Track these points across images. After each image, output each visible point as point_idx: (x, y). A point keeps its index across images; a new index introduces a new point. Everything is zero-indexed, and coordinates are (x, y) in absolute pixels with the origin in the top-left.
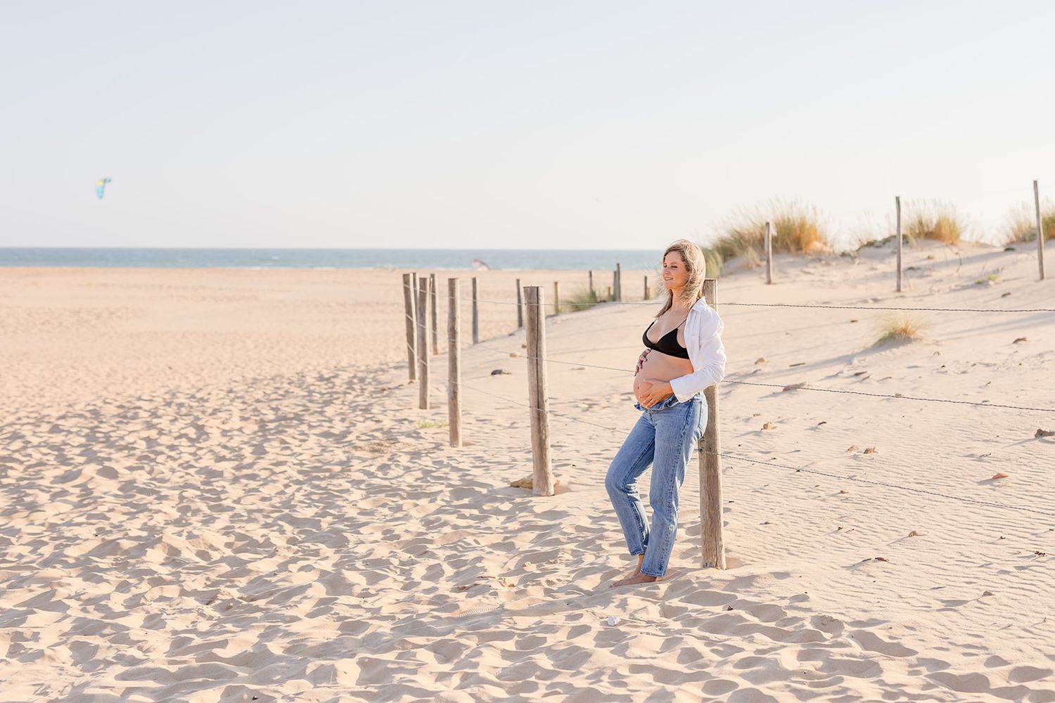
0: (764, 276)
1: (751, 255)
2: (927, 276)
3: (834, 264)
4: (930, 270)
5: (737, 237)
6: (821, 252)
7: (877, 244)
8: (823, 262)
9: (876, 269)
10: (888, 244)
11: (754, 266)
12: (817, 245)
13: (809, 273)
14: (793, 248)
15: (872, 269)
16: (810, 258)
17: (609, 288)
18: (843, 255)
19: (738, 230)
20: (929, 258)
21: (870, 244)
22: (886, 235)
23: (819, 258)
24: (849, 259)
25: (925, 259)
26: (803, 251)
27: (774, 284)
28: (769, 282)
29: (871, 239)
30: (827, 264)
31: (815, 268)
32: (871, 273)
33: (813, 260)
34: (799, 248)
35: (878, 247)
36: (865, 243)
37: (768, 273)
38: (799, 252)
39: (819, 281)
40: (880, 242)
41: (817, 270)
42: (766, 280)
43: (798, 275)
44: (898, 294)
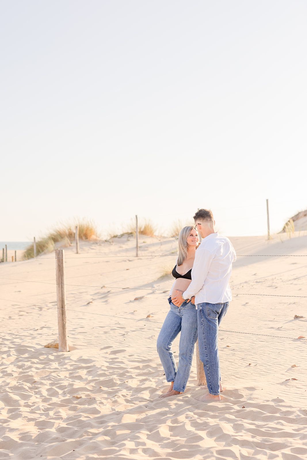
0: (75, 250)
1: (67, 240)
2: (147, 250)
3: (103, 245)
4: (147, 247)
5: (59, 233)
6: (96, 240)
7: (118, 237)
8: (99, 244)
9: (122, 247)
10: (123, 236)
11: (68, 245)
12: (94, 237)
13: (93, 249)
14: (84, 238)
15: (120, 247)
16: (92, 242)
17: (13, 257)
18: (106, 241)
19: (59, 230)
20: (144, 242)
21: (115, 237)
22: (122, 233)
23: (96, 242)
24: (109, 243)
25: (142, 243)
26: (88, 239)
27: (80, 254)
28: (77, 253)
29: (115, 235)
30: (100, 245)
31: (95, 246)
32: (121, 249)
33: (93, 243)
34: (87, 238)
35: (119, 238)
36: (113, 236)
37: (77, 248)
38: (87, 240)
39: (99, 252)
40: (120, 236)
41: (97, 248)
42: (75, 252)
43: (89, 250)
44: (137, 258)
